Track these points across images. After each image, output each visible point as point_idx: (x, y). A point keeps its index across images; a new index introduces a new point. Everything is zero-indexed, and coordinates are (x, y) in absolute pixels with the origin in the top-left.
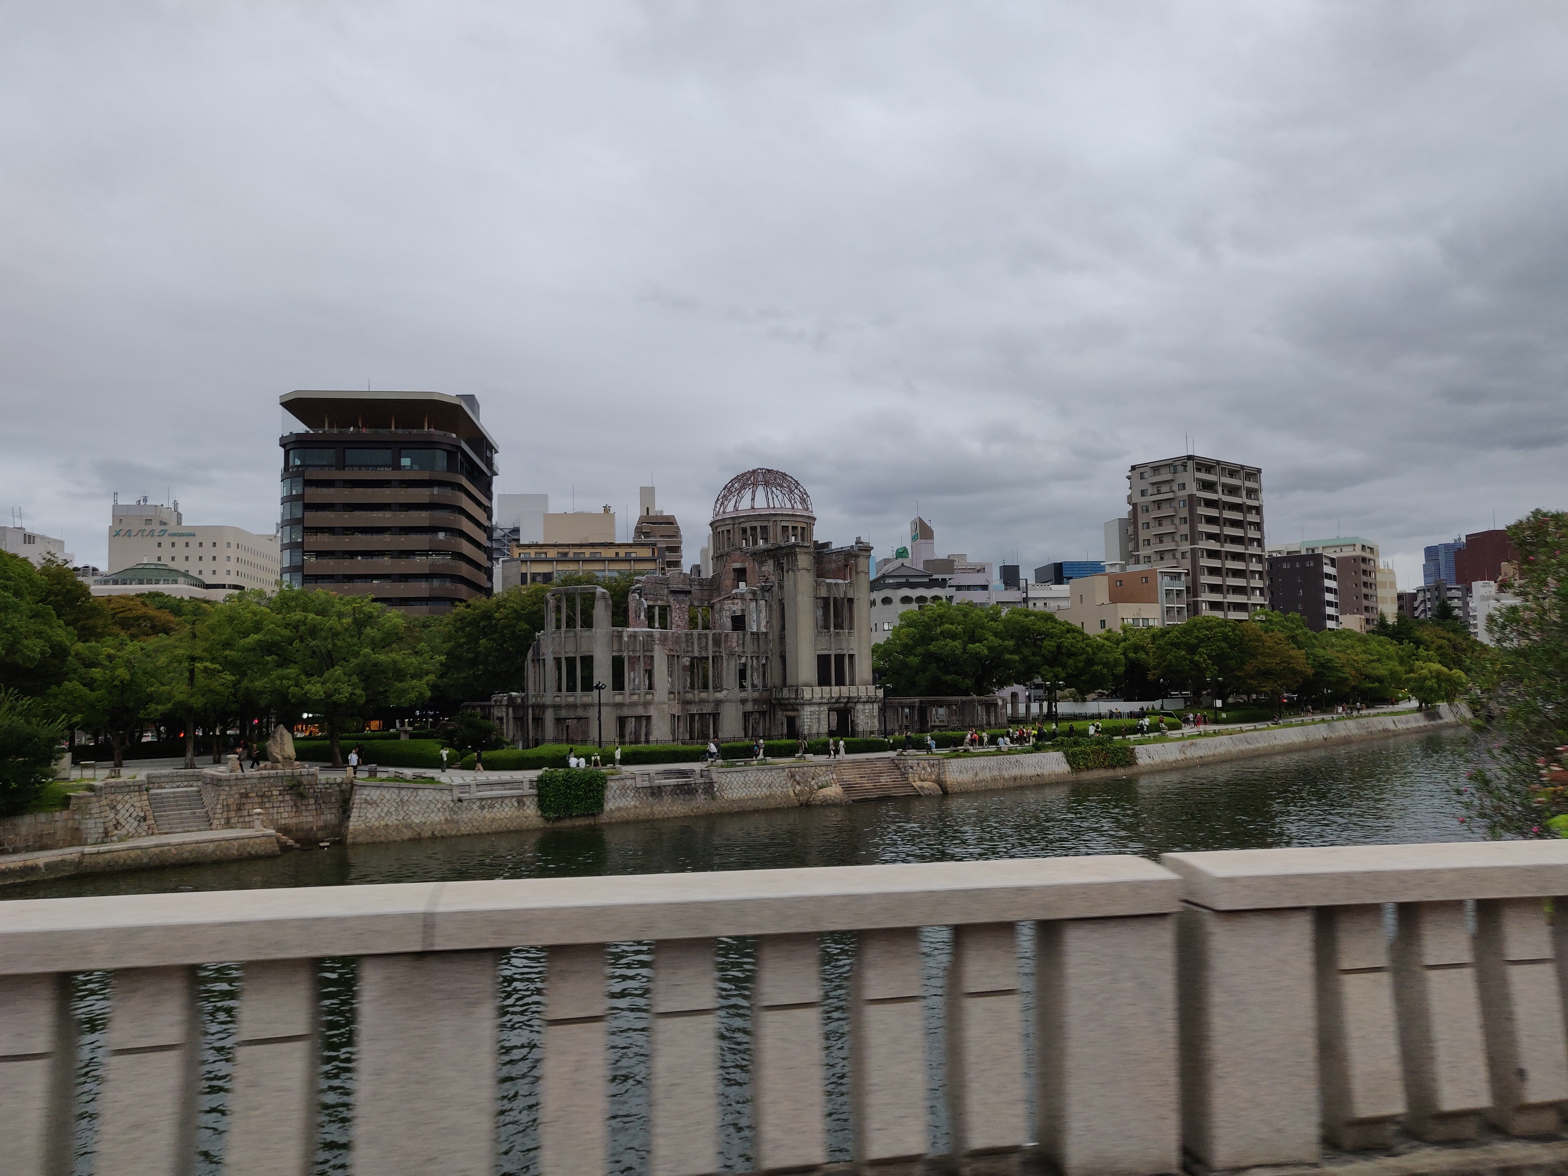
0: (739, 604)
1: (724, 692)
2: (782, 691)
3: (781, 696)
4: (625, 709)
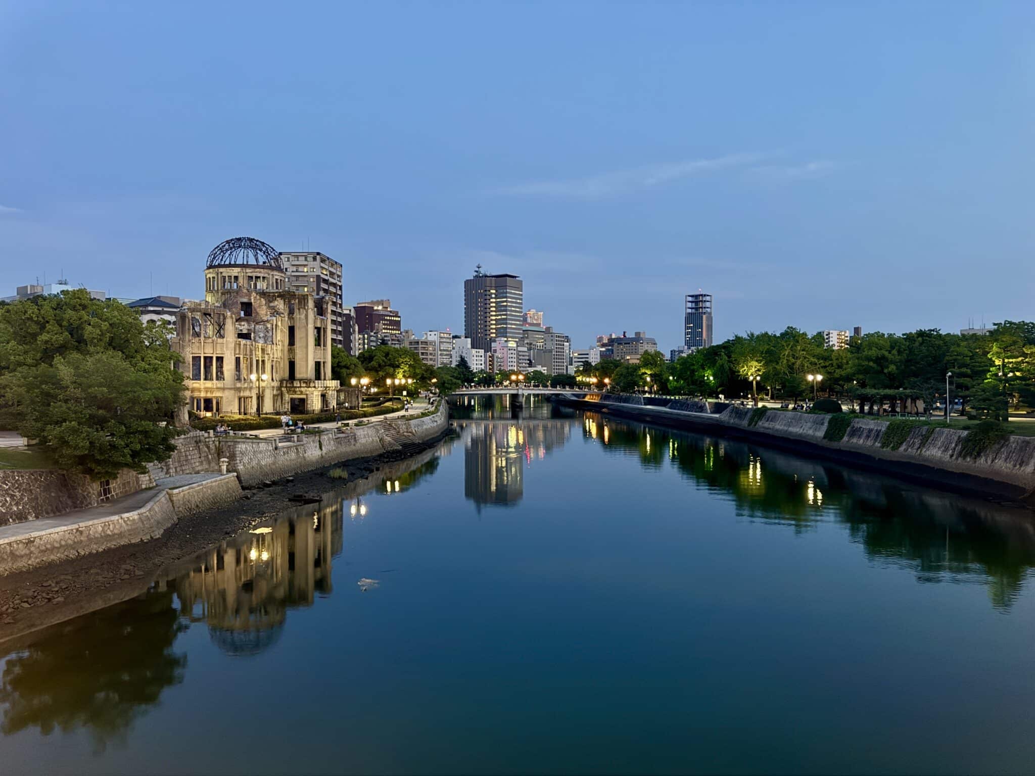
0: (246, 326)
2: (293, 383)
3: (291, 386)
4: (242, 391)
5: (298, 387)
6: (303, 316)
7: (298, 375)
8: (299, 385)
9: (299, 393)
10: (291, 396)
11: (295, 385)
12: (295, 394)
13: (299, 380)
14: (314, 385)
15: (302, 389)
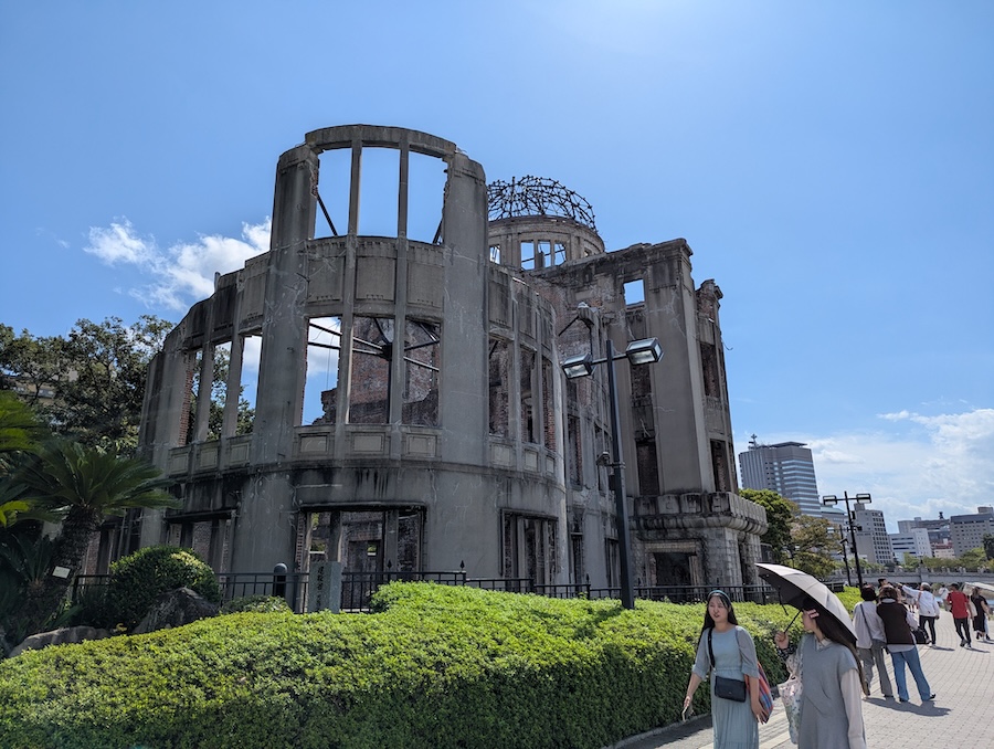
1: (585, 492)
2: (654, 502)
3: (652, 512)
4: (516, 488)
5: (674, 516)
6: (669, 308)
7: (668, 481)
8: (675, 510)
9: (676, 534)
10: (649, 546)
11: (663, 510)
12: (664, 539)
13: (672, 492)
14: (723, 508)
15: (687, 521)
